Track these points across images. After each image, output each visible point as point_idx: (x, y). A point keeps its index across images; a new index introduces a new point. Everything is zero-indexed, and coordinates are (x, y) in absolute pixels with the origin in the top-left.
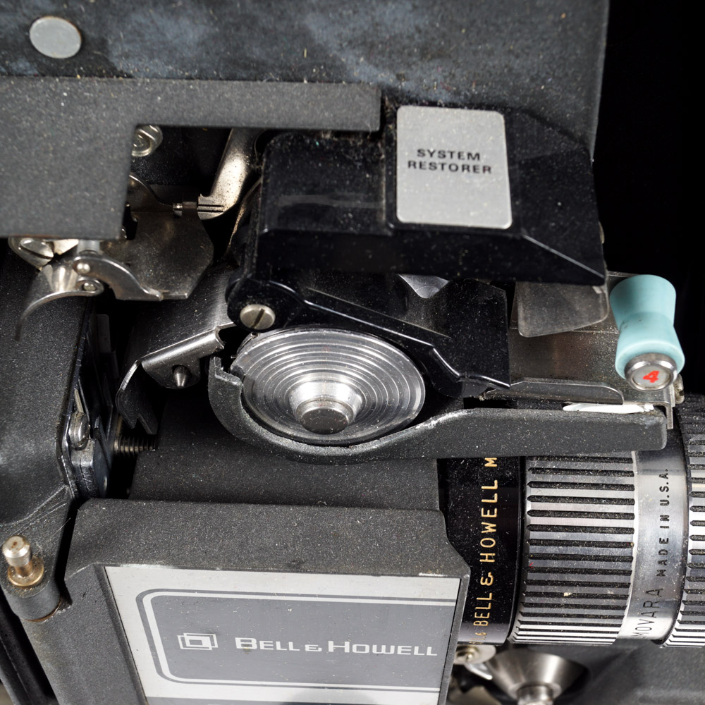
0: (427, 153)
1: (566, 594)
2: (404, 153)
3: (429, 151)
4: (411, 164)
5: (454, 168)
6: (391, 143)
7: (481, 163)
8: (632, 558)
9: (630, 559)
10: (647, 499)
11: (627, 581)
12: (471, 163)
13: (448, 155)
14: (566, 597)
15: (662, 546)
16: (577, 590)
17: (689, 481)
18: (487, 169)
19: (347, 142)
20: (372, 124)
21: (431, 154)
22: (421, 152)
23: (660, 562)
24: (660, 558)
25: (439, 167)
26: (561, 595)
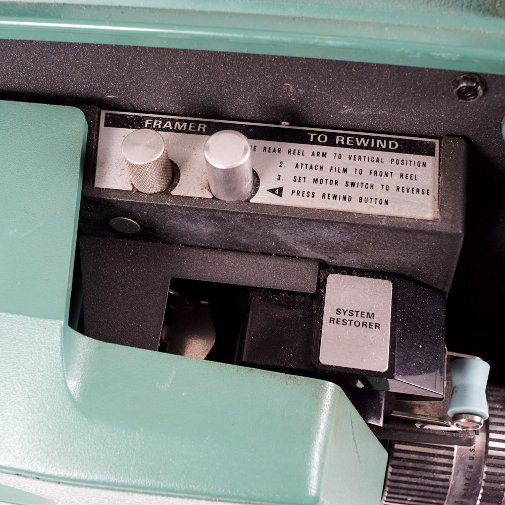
0: (342, 311)
1: (409, 499)
2: (329, 311)
3: (343, 310)
4: (332, 320)
5: (357, 324)
6: (321, 303)
7: (374, 321)
8: (448, 487)
9: (448, 488)
10: (462, 455)
11: (444, 498)
12: (368, 320)
13: (355, 313)
14: (409, 501)
15: (467, 482)
16: (415, 498)
17: (488, 439)
18: (378, 326)
19: (294, 300)
20: (311, 288)
21: (345, 313)
22: (338, 311)
23: (465, 489)
24: (464, 487)
25: (348, 322)
26: (406, 500)
